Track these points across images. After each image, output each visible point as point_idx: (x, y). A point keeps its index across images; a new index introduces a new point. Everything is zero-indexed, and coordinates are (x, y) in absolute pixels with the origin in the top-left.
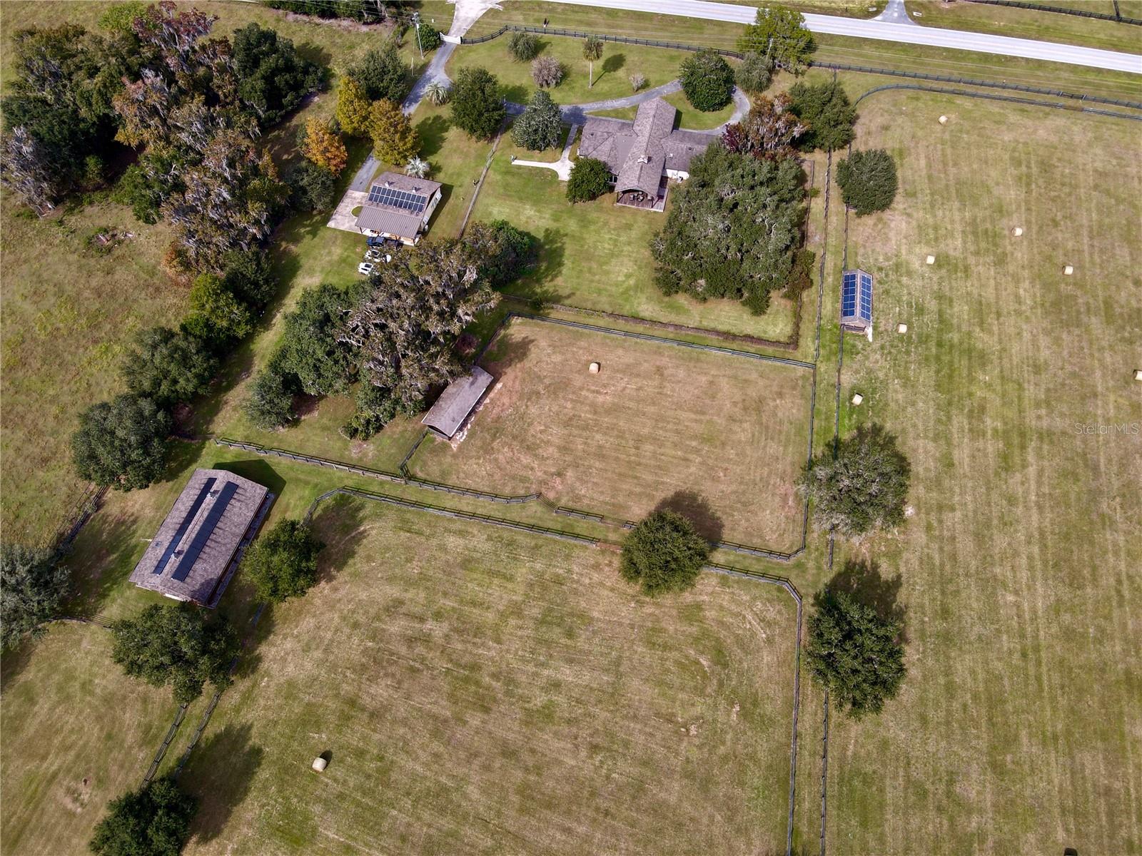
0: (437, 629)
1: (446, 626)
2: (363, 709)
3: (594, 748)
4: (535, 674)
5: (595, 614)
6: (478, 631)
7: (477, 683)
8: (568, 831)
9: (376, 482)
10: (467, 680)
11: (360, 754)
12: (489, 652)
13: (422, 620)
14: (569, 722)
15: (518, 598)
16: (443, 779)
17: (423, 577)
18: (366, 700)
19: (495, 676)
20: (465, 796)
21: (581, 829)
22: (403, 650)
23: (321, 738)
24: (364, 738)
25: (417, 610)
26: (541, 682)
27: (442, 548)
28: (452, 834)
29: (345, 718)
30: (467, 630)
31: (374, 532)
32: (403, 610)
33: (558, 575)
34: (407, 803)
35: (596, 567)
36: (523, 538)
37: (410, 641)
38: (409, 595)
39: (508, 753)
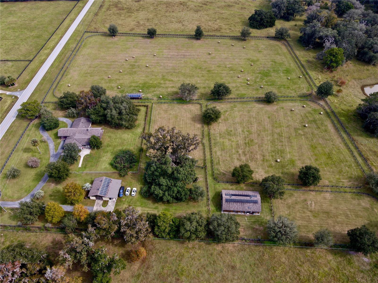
0: (240, 151)
1: (239, 150)
2: (264, 158)
3: (251, 124)
4: (242, 134)
5: (225, 128)
6: (238, 145)
7: (248, 142)
8: (267, 125)
9: (209, 172)
10: (249, 144)
11: (272, 156)
12: (241, 142)
13: (240, 154)
14: (249, 128)
15: (227, 140)
16: (269, 143)
17: (230, 156)
18: (262, 158)
19: (246, 140)
20: (270, 139)
21: (266, 123)
22: (248, 155)
23: (273, 163)
24: (269, 156)
25: (238, 156)
26: (243, 133)
27: (221, 155)
28: (277, 139)
29: (267, 161)
30: (238, 146)
31: (223, 169)
32: (239, 158)
33: (219, 135)
34: (276, 147)
35: (215, 130)
36: (213, 142)
37: (245, 155)
38: (235, 158)
39: (259, 135)
